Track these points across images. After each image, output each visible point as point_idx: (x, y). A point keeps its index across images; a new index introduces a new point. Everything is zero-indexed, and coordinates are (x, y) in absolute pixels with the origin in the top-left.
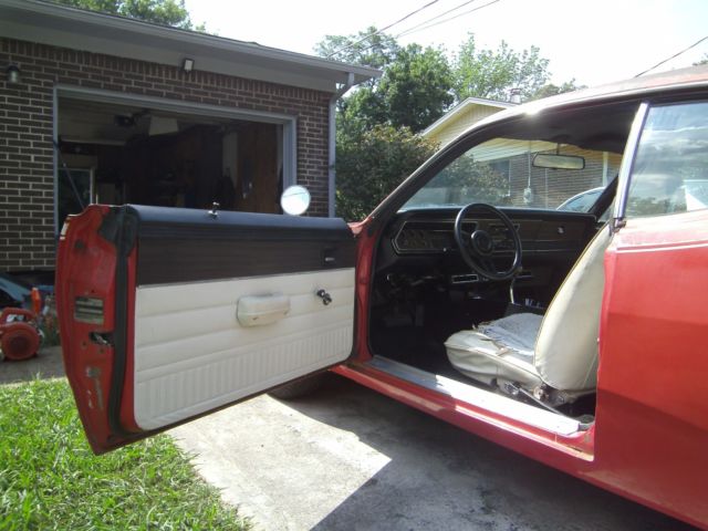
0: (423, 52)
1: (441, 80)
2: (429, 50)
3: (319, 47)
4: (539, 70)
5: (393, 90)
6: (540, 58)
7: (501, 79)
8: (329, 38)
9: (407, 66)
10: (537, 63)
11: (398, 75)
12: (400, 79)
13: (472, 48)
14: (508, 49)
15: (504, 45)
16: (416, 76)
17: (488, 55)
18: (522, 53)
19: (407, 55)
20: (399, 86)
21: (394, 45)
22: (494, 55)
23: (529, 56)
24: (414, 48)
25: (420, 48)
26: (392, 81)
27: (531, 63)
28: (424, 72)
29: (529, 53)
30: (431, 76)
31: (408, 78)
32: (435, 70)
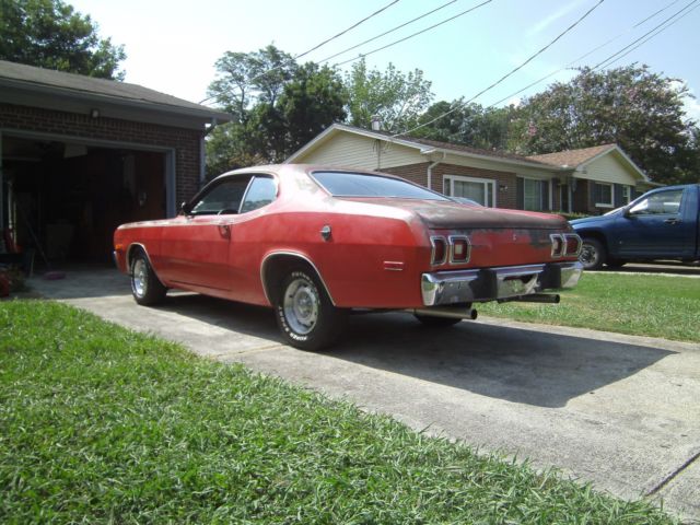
0: (320, 69)
1: (335, 97)
2: (326, 69)
3: (221, 62)
4: (424, 90)
5: (290, 106)
6: (424, 80)
7: (389, 98)
8: (230, 54)
9: (304, 84)
10: (421, 84)
11: (295, 92)
12: (296, 96)
13: (363, 69)
14: (396, 70)
15: (391, 67)
16: (311, 94)
17: (376, 76)
18: (407, 76)
19: (305, 73)
20: (295, 102)
21: (292, 62)
22: (382, 77)
23: (413, 79)
24: (311, 66)
25: (317, 67)
26: (290, 98)
27: (417, 84)
28: (319, 90)
29: (414, 75)
30: (325, 94)
31: (305, 95)
32: (330, 88)
